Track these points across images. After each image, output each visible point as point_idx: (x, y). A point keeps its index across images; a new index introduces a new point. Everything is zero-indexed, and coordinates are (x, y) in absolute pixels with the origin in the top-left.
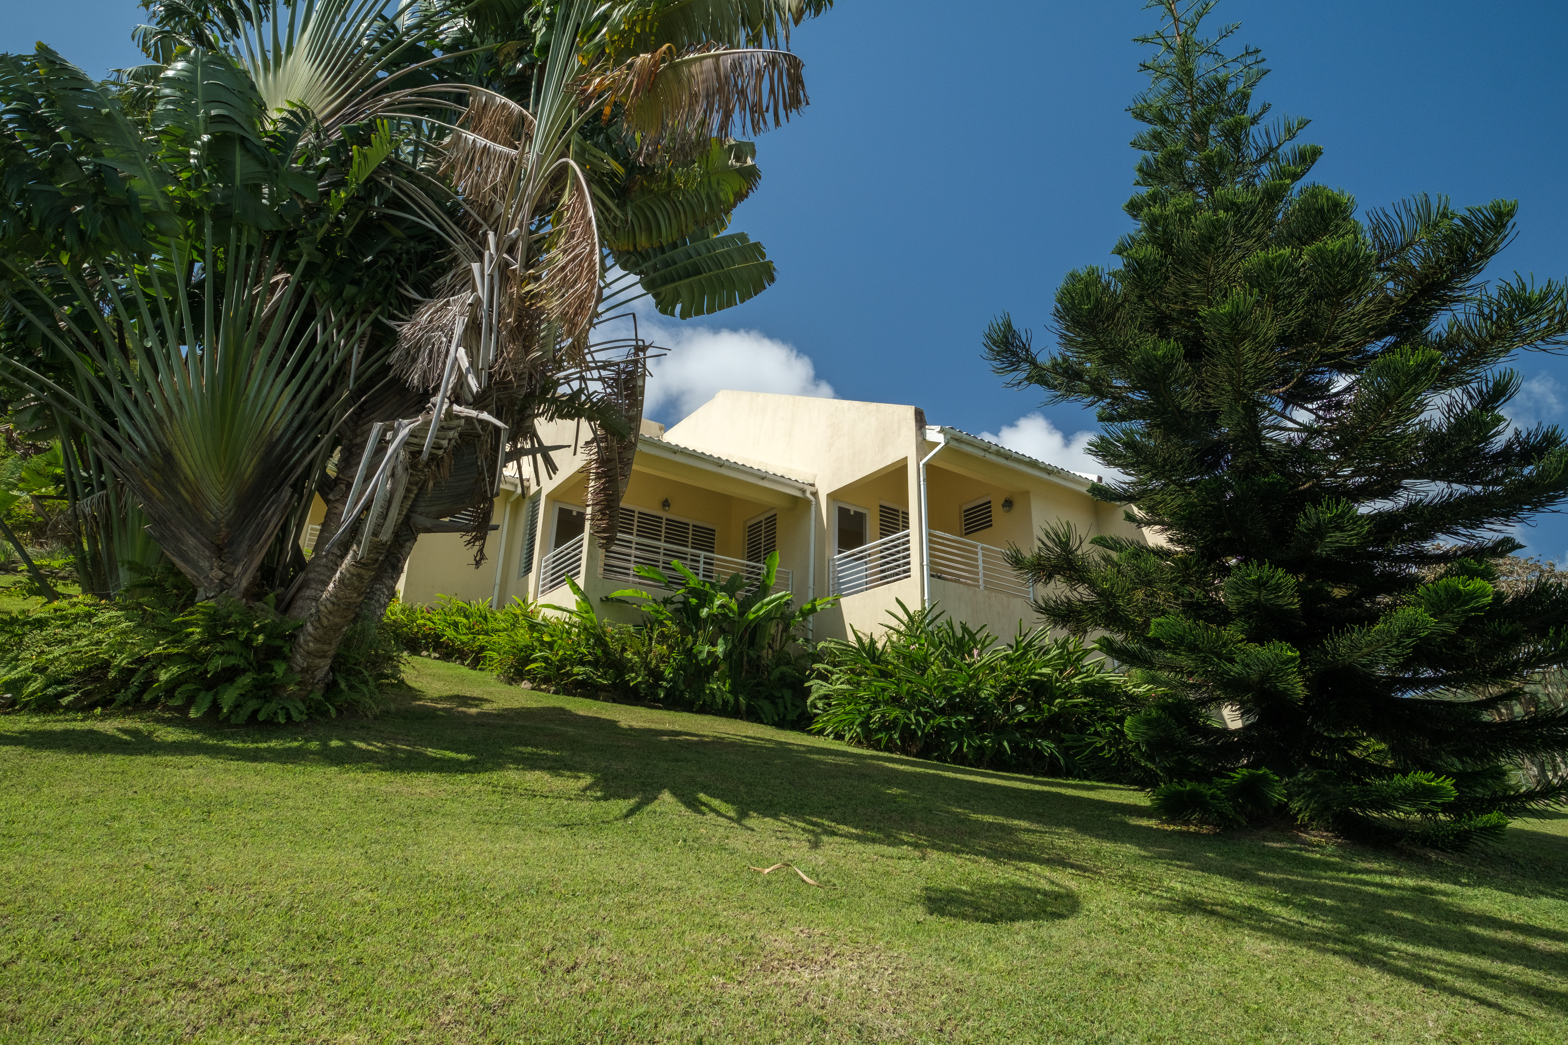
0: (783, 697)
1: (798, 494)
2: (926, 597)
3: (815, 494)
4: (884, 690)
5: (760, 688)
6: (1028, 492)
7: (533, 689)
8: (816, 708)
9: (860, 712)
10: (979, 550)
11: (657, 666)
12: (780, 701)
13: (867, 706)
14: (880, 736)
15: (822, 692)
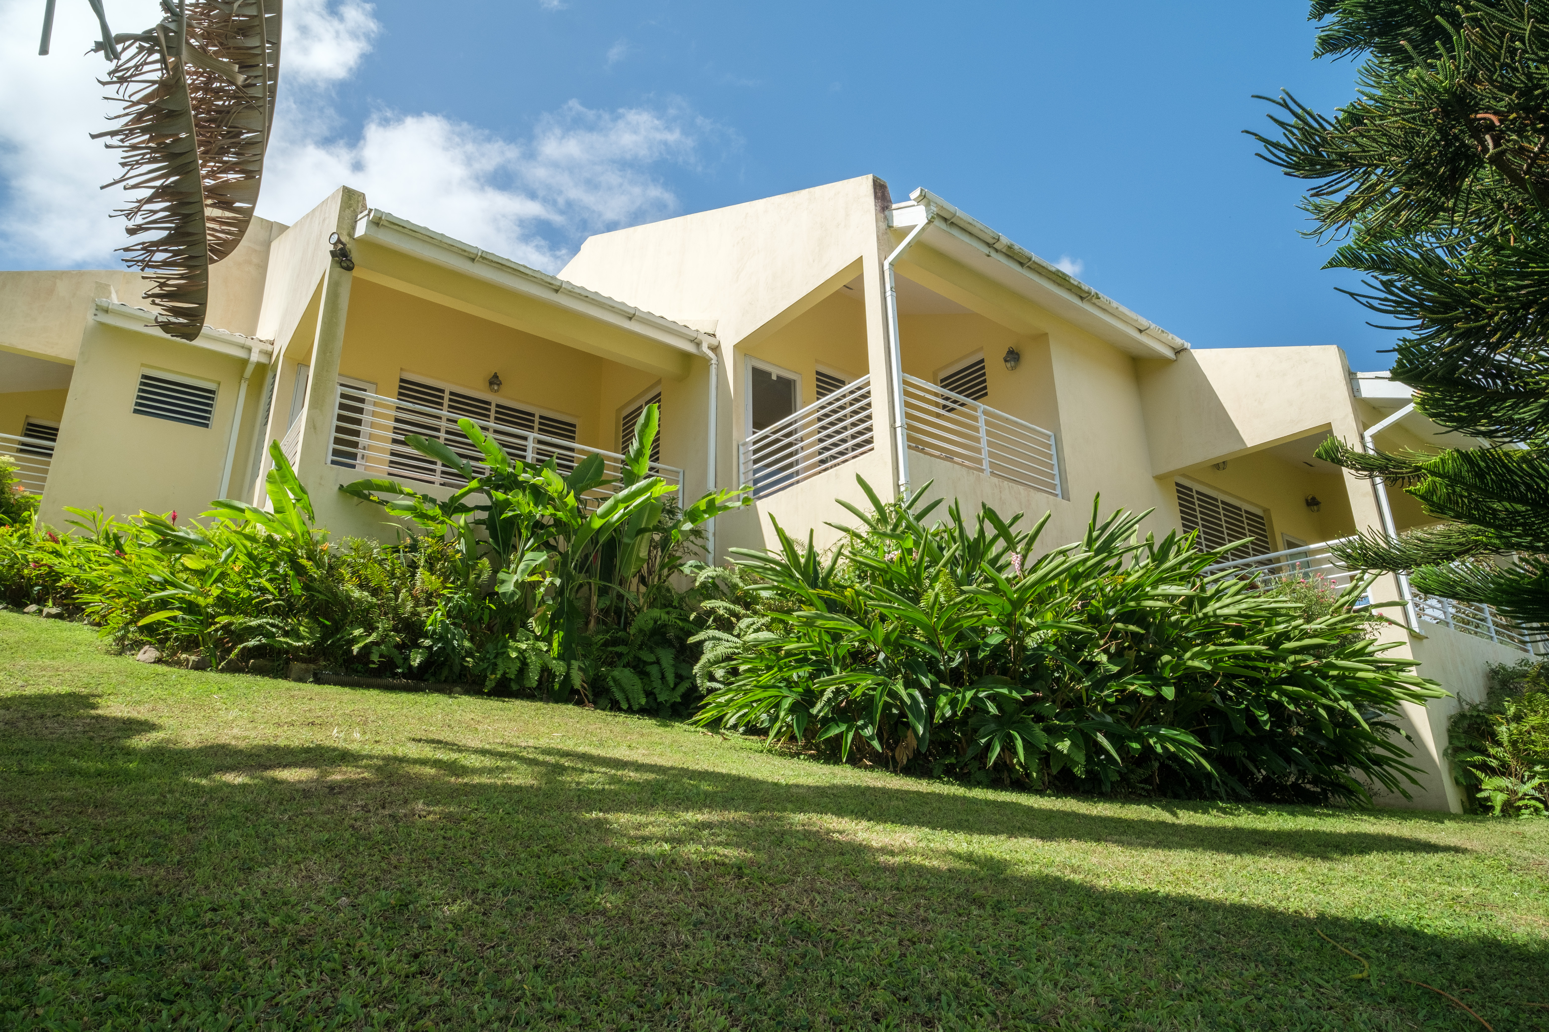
0: (658, 662)
1: (690, 348)
2: (902, 480)
3: (716, 349)
4: (836, 637)
5: (619, 649)
6: (1046, 334)
7: (159, 661)
8: (712, 678)
9: (790, 684)
10: (979, 414)
11: (415, 614)
12: (654, 670)
13: (805, 671)
14: (834, 732)
15: (722, 650)
